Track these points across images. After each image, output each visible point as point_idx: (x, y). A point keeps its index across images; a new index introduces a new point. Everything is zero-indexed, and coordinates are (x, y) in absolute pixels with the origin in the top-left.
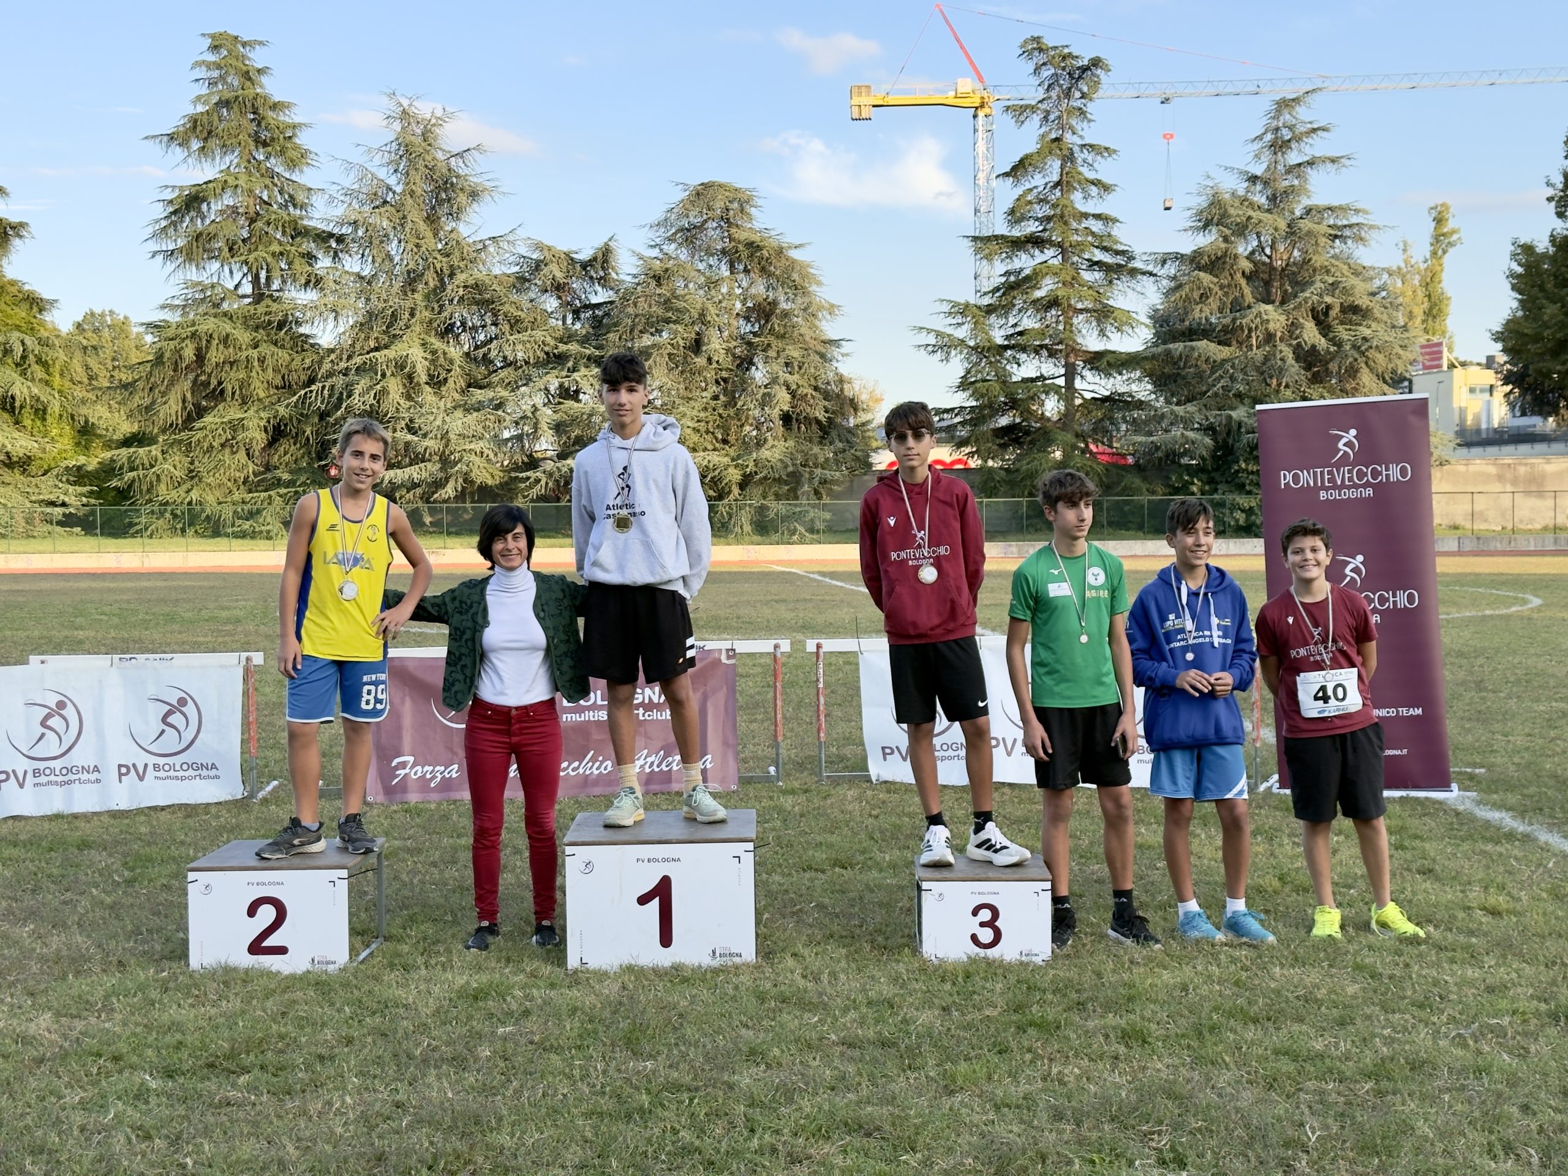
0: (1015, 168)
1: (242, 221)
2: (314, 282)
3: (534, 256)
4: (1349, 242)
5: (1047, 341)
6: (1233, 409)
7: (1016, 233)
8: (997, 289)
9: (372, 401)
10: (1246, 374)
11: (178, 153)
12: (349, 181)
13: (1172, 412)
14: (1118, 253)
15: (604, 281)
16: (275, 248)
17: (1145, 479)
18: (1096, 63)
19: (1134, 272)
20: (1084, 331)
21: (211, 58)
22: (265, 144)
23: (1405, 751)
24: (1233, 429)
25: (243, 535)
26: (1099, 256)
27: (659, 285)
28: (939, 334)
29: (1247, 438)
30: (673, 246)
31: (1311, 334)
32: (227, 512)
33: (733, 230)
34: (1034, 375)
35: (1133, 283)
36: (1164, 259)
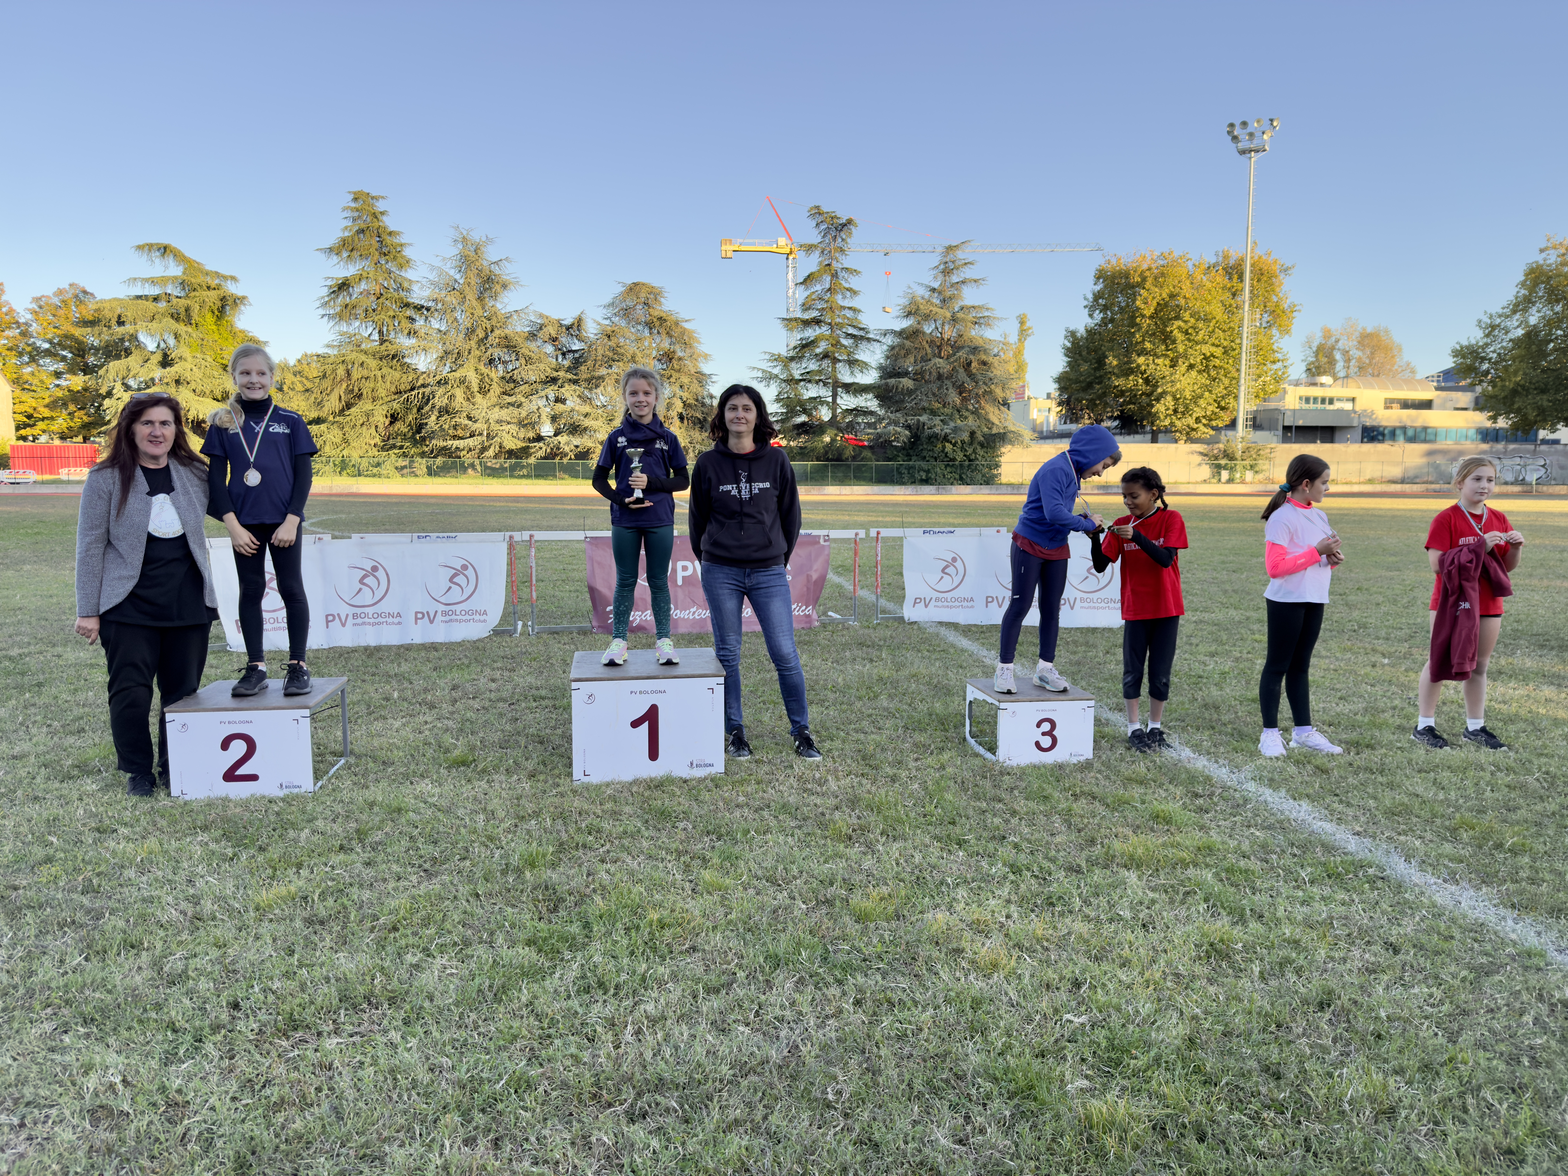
0: (805, 281)
1: (373, 298)
2: (413, 333)
3: (539, 322)
4: (983, 326)
5: (822, 377)
6: (920, 416)
7: (806, 317)
8: (796, 347)
9: (446, 401)
11: (335, 259)
12: (433, 277)
13: (888, 418)
14: (860, 329)
15: (579, 337)
16: (391, 313)
17: (873, 453)
18: (850, 222)
19: (869, 340)
20: (843, 372)
21: (353, 205)
22: (385, 255)
24: (920, 426)
25: (374, 476)
26: (850, 330)
27: (609, 340)
29: (927, 432)
30: (617, 318)
32: (364, 463)
33: (651, 310)
34: (815, 396)
35: (869, 346)
36: (885, 333)
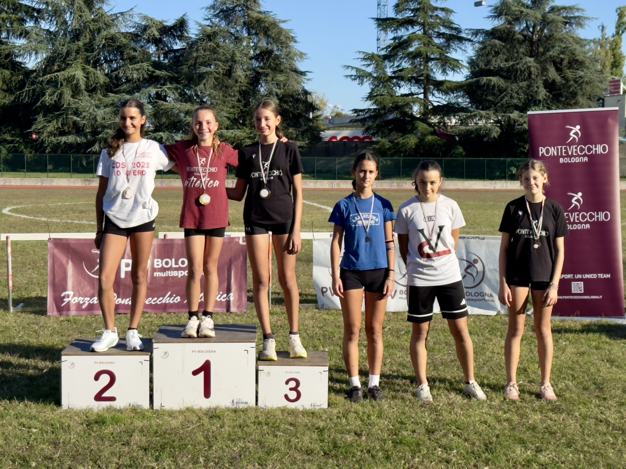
2: (25, 34)
3: (143, 23)
4: (574, 26)
5: (415, 75)
6: (512, 113)
7: (399, 17)
8: (389, 46)
9: (55, 99)
10: (518, 94)
14: (452, 28)
15: (181, 38)
17: (464, 149)
19: (461, 39)
20: (434, 70)
23: (601, 297)
24: (511, 123)
26: (443, 30)
27: (210, 40)
28: (358, 70)
29: (518, 128)
30: (217, 20)
31: (553, 74)
33: (250, 12)
34: (407, 92)
35: (460, 45)
36: (476, 32)
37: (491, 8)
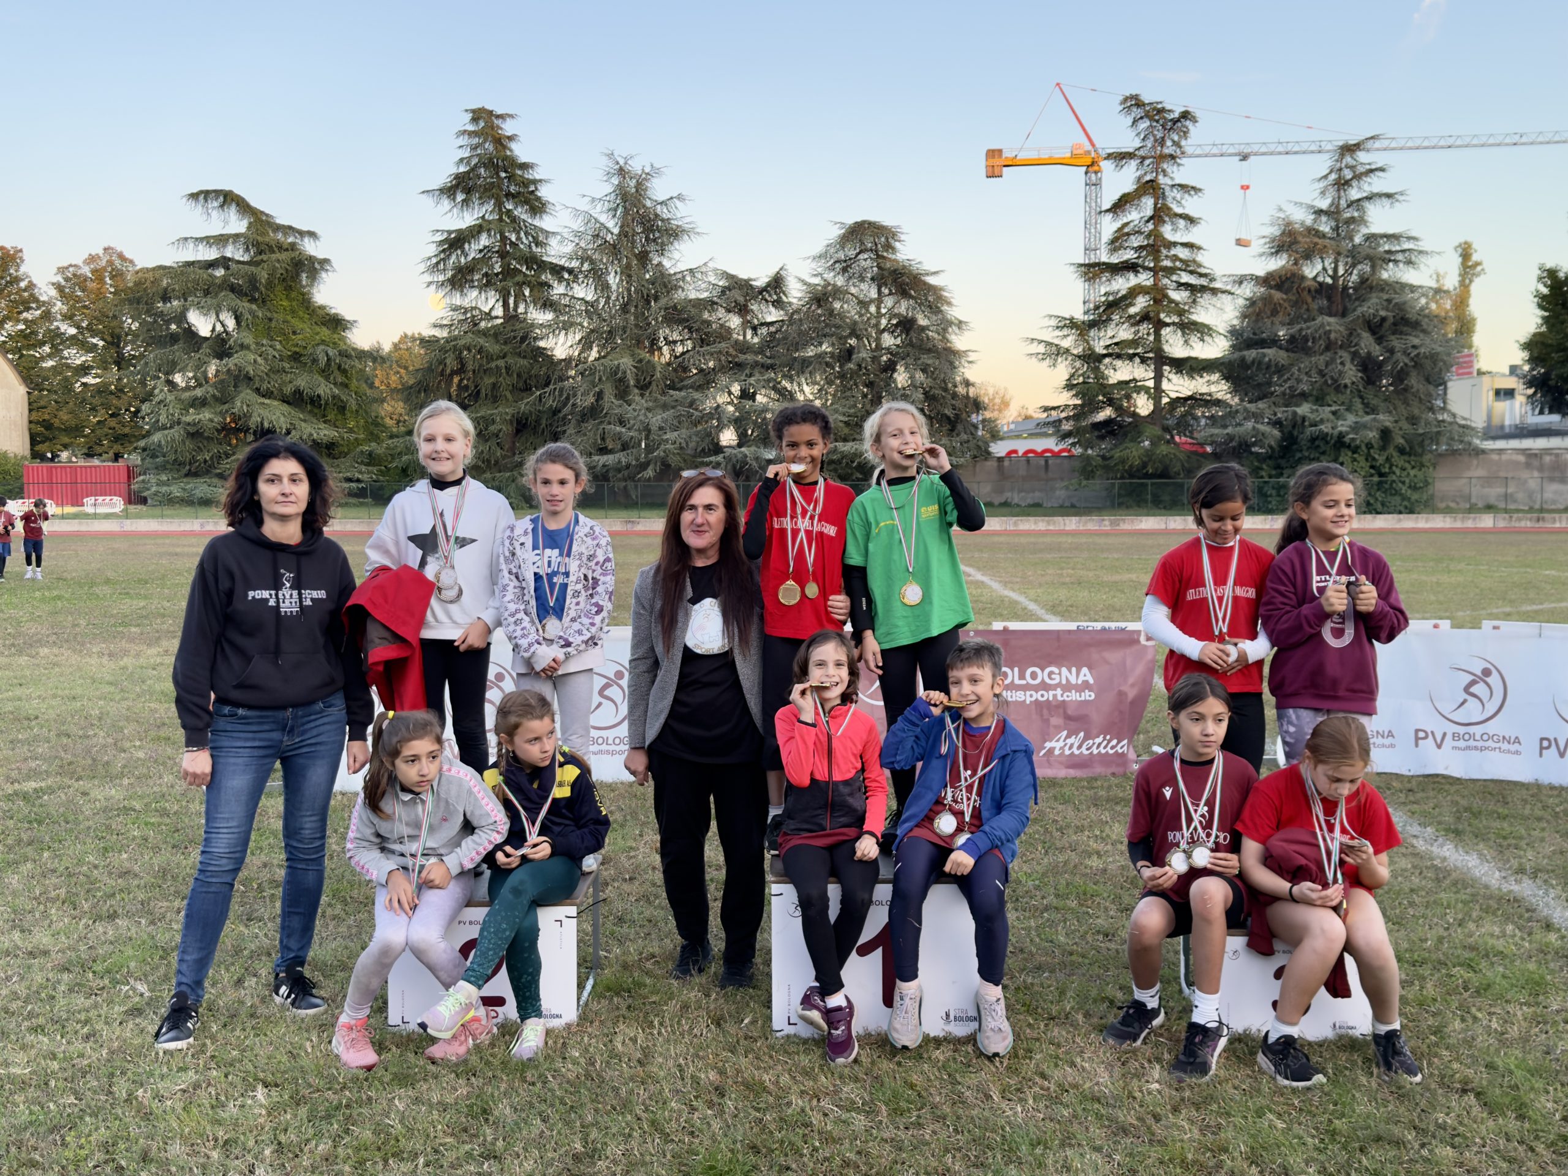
0: (1115, 205)
3: (722, 284)
6: (1298, 406)
10: (1310, 376)
11: (446, 203)
12: (577, 225)
13: (1246, 409)
14: (1201, 275)
18: (1186, 115)
19: (1214, 291)
21: (471, 128)
22: (513, 196)
24: (1299, 423)
26: (1185, 278)
28: (1048, 344)
29: (1310, 431)
31: (1367, 343)
33: (881, 261)
35: (1214, 300)
36: (1240, 281)
37: (1263, 241)
